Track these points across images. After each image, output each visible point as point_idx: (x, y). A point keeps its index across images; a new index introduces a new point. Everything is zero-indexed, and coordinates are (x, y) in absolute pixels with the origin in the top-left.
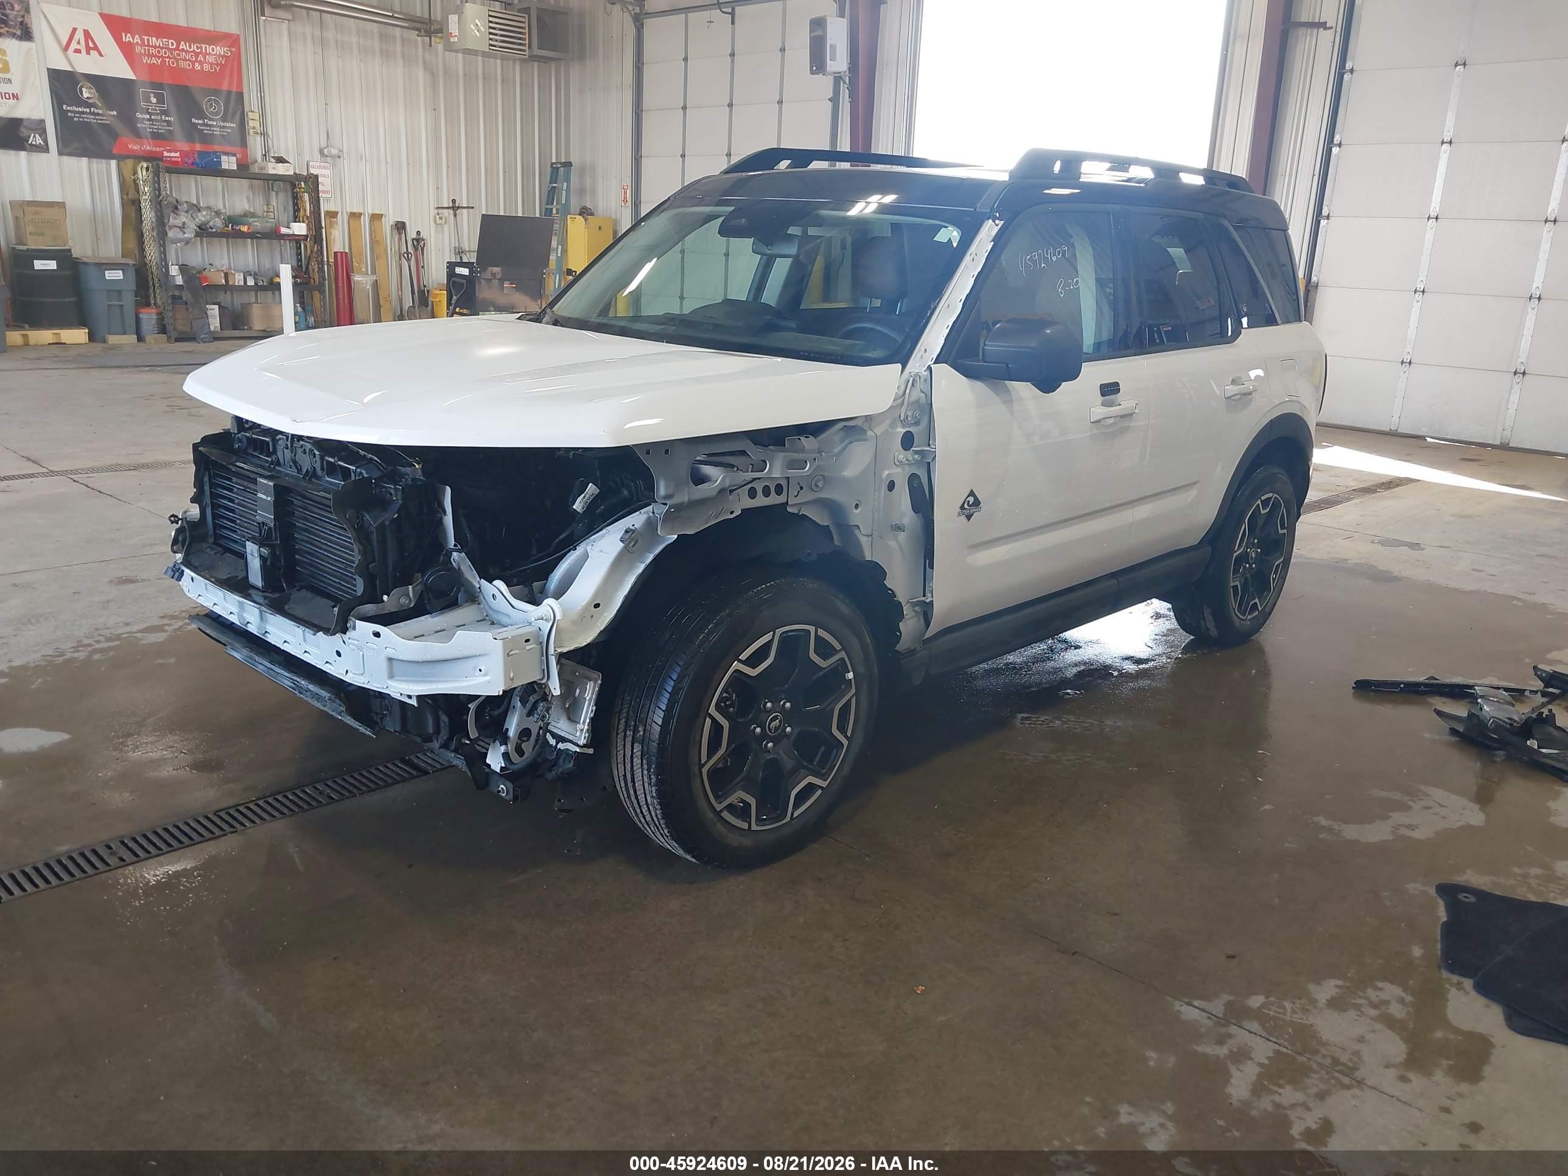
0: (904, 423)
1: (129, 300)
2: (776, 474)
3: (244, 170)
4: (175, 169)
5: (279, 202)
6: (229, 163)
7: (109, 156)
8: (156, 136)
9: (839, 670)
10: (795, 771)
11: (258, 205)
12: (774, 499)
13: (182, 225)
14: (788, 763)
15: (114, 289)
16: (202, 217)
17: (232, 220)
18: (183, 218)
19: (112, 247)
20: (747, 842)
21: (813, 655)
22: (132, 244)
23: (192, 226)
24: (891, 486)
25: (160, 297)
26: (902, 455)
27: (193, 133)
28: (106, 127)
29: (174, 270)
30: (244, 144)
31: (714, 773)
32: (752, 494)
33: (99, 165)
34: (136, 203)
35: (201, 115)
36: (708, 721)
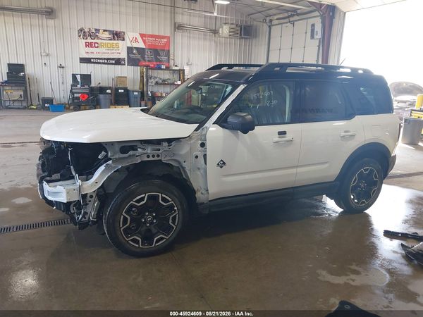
0: (201, 140)
1: (139, 99)
2: (149, 152)
3: (168, 68)
4: (152, 69)
5: (176, 76)
6: (163, 67)
7: (138, 66)
8: (149, 61)
9: (171, 207)
10: (156, 233)
11: (171, 77)
12: (156, 158)
13: (152, 82)
14: (154, 231)
15: (136, 97)
16: (157, 80)
17: (164, 81)
18: (152, 80)
19: (137, 87)
20: (138, 250)
21: (160, 201)
22: (142, 86)
23: (154, 82)
24: (197, 157)
25: (146, 99)
26: (200, 148)
27: (157, 60)
28: (138, 59)
29: (149, 92)
30: (169, 62)
31: (124, 230)
32: (148, 156)
33: (136, 68)
34: (143, 76)
35: (160, 56)
36: (122, 217)
